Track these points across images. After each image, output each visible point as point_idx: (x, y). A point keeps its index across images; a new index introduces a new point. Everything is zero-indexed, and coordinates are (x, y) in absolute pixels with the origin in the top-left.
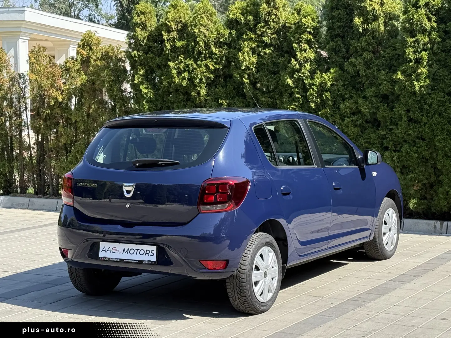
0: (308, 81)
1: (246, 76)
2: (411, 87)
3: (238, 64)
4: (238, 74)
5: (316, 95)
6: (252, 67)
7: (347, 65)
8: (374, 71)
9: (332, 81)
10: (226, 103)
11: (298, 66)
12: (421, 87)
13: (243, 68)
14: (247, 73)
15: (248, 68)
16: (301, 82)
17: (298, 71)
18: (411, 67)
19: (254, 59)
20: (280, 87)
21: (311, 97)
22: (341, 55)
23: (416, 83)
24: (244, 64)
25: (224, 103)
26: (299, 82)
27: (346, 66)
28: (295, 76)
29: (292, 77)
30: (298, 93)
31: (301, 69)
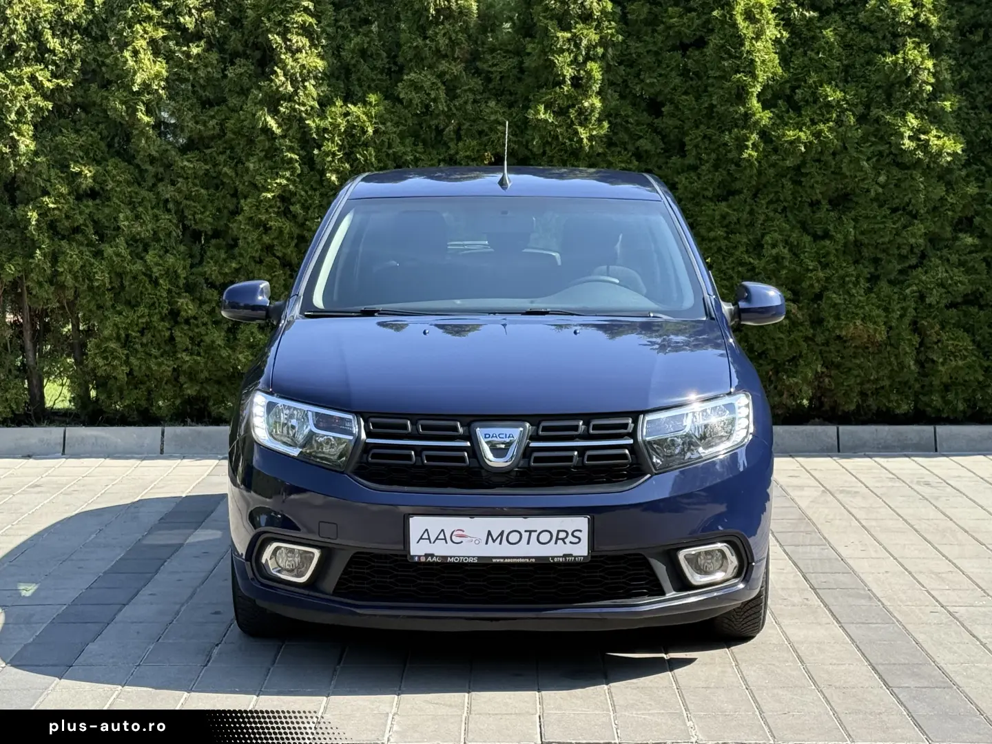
0: (314, 121)
1: (142, 107)
2: (571, 140)
3: (123, 78)
4: (122, 103)
5: (340, 155)
6: (156, 87)
7: (403, 89)
8: (466, 103)
9: (375, 123)
10: (90, 172)
11: (290, 89)
12: (591, 138)
13: (135, 88)
14: (143, 102)
15: (146, 87)
16: (295, 125)
17: (290, 98)
18: (566, 95)
19: (161, 67)
20: (229, 135)
21: (329, 159)
22: (379, 64)
23: (581, 130)
24: (139, 79)
25: (87, 172)
26: (293, 122)
27: (402, 91)
28: (282, 110)
29: (274, 112)
30: (291, 149)
31: (296, 93)
